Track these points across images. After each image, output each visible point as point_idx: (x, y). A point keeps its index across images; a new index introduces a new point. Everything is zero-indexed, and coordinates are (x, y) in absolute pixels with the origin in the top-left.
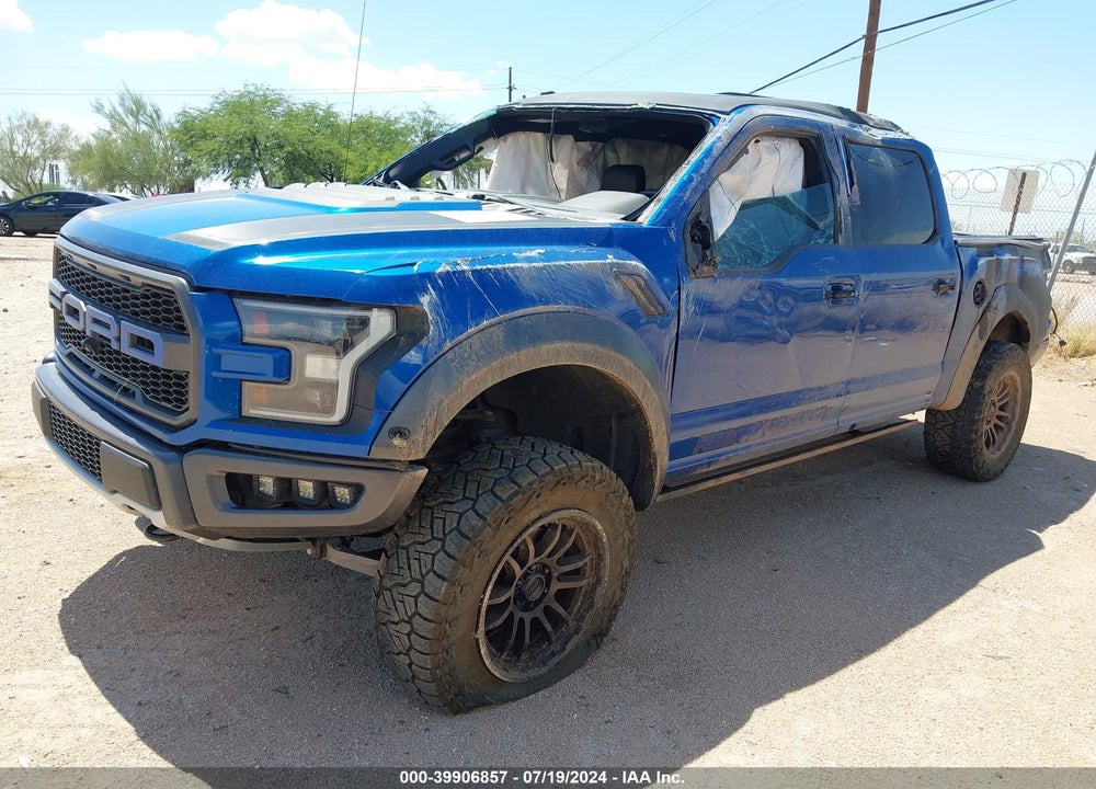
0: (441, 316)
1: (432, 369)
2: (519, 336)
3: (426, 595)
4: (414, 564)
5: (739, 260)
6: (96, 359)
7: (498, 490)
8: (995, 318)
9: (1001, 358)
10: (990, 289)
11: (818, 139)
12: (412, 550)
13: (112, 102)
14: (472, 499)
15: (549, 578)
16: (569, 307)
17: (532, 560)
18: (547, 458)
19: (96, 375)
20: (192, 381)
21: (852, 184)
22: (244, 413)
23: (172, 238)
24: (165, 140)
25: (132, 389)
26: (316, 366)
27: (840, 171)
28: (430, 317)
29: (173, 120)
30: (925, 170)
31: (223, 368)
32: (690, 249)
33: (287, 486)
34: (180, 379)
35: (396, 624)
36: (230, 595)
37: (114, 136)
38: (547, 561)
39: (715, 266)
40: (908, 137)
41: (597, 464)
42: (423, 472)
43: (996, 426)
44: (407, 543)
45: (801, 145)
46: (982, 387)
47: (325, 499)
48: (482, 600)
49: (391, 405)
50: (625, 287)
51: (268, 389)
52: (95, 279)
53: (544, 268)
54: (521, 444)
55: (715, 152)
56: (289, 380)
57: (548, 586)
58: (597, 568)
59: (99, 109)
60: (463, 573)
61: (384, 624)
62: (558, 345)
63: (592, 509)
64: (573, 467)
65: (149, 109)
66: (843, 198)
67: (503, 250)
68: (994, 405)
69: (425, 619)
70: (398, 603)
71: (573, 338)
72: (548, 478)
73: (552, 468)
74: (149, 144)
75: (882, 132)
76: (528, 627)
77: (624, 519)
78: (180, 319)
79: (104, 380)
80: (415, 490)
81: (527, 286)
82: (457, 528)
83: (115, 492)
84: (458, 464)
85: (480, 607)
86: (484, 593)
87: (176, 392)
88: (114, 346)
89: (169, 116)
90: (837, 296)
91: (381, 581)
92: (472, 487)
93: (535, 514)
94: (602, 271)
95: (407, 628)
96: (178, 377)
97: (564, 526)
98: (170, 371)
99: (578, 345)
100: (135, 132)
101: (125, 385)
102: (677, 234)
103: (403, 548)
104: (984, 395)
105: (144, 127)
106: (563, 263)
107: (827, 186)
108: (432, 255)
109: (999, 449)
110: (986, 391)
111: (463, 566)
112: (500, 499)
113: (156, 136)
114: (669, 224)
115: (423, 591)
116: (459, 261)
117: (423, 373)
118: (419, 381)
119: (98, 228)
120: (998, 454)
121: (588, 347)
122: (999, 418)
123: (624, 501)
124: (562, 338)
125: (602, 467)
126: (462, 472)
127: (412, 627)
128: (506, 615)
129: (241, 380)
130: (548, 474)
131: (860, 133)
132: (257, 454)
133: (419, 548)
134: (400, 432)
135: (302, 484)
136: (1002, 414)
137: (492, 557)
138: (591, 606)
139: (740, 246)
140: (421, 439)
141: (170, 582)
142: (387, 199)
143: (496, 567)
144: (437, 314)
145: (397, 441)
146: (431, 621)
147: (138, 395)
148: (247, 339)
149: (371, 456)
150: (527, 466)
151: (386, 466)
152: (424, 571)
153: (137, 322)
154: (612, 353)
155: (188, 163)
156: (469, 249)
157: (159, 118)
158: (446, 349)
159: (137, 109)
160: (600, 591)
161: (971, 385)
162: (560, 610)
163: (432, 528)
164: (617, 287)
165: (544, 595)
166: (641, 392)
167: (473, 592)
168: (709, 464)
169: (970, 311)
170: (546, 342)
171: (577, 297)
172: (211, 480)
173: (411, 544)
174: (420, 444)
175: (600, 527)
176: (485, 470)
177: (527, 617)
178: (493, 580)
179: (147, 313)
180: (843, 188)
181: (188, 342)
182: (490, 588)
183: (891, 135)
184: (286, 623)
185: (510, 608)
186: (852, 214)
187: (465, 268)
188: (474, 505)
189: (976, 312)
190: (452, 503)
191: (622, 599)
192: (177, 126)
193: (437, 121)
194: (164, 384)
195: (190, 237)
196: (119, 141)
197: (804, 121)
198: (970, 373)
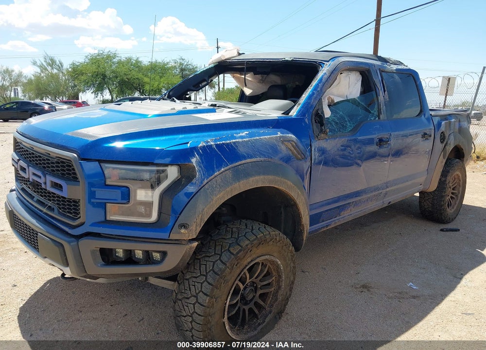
0: (202, 168)
1: (198, 194)
2: (238, 174)
3: (199, 303)
4: (193, 288)
5: (336, 130)
6: (35, 191)
7: (231, 249)
8: (450, 148)
9: (453, 167)
10: (447, 135)
11: (369, 71)
12: (191, 281)
13: (41, 60)
14: (218, 254)
15: (256, 288)
16: (262, 159)
17: (248, 281)
18: (254, 231)
19: (35, 199)
20: (82, 204)
21: (385, 91)
22: (108, 218)
23: (70, 134)
24: (64, 75)
25: (53, 206)
26: (142, 195)
27: (379, 86)
28: (196, 169)
29: (68, 67)
30: (416, 82)
31: (96, 197)
32: (315, 127)
33: (129, 253)
34: (76, 203)
35: (185, 317)
36: (103, 298)
37: (42, 75)
38: (255, 281)
39: (326, 134)
40: (407, 68)
41: (277, 232)
42: (195, 244)
43: (451, 197)
44: (188, 277)
45: (361, 74)
46: (445, 181)
47: (148, 259)
48: (226, 304)
49: (179, 213)
50: (287, 147)
51: (119, 206)
52: (33, 154)
53: (249, 141)
54: (240, 224)
55: (324, 80)
56: (129, 202)
57: (256, 293)
58: (278, 281)
59: (35, 63)
60: (217, 292)
61: (178, 316)
62: (257, 178)
63: (275, 254)
64: (266, 235)
65: (58, 63)
66: (381, 98)
67: (229, 132)
68: (450, 188)
69: (199, 315)
70: (185, 307)
71: (264, 174)
72: (255, 242)
73: (256, 236)
74: (58, 78)
75: (396, 66)
76: (247, 312)
77: (290, 257)
78: (75, 174)
79: (39, 202)
80: (192, 253)
81: (242, 150)
82: (213, 270)
83: (46, 257)
84: (211, 236)
85: (225, 307)
86: (227, 300)
87: (74, 209)
88: (43, 186)
89: (67, 65)
90: (382, 144)
91: (176, 296)
92: (218, 248)
93: (249, 260)
94: (276, 140)
95: (190, 319)
96: (74, 201)
97: (263, 263)
98: (71, 199)
99: (266, 177)
100: (52, 73)
101: (49, 205)
102: (308, 120)
103: (187, 279)
104: (446, 184)
105: (55, 71)
106: (258, 138)
107: (374, 93)
108: (196, 137)
109: (453, 208)
110: (447, 182)
111: (216, 288)
112: (232, 254)
113: (61, 74)
114: (304, 115)
115: (197, 301)
116: (209, 140)
117: (194, 196)
118: (192, 200)
119: (34, 128)
120: (453, 210)
121: (271, 177)
122: (452, 193)
123: (290, 249)
124: (259, 174)
125: (279, 234)
126: (213, 240)
127: (193, 318)
128: (237, 308)
129: (106, 203)
130: (255, 240)
131: (386, 67)
132: (114, 238)
133: (194, 280)
134: (184, 226)
135: (137, 252)
136: (454, 191)
137: (230, 282)
138: (276, 300)
139: (336, 123)
140: (194, 229)
141: (74, 293)
142: (172, 109)
143: (232, 287)
144: (200, 167)
145: (183, 231)
146: (202, 316)
147: (56, 210)
148: (108, 182)
149: (170, 238)
150: (245, 236)
151: (178, 242)
152: (197, 292)
153: (54, 176)
154: (282, 179)
155: (75, 86)
156: (213, 133)
157: (62, 66)
158: (204, 183)
159: (52, 63)
160: (280, 292)
161: (440, 179)
162: (262, 303)
163: (200, 270)
164: (283, 147)
165: (254, 296)
166: (296, 197)
167: (221, 300)
168: (327, 226)
169: (439, 146)
170: (251, 177)
171: (265, 154)
172: (93, 252)
173: (190, 278)
174: (194, 230)
175: (279, 263)
176: (224, 239)
177: (247, 308)
178: (231, 293)
179: (58, 170)
180: (381, 93)
181: (79, 185)
182: (229, 297)
183: (400, 67)
184: (130, 312)
185: (238, 305)
186: (385, 105)
187: (212, 143)
188: (220, 258)
189: (441, 146)
190: (209, 257)
191: (290, 295)
192: (70, 70)
193: (186, 63)
194: (68, 205)
195: (79, 133)
196: (45, 77)
197: (362, 63)
198: (440, 174)
